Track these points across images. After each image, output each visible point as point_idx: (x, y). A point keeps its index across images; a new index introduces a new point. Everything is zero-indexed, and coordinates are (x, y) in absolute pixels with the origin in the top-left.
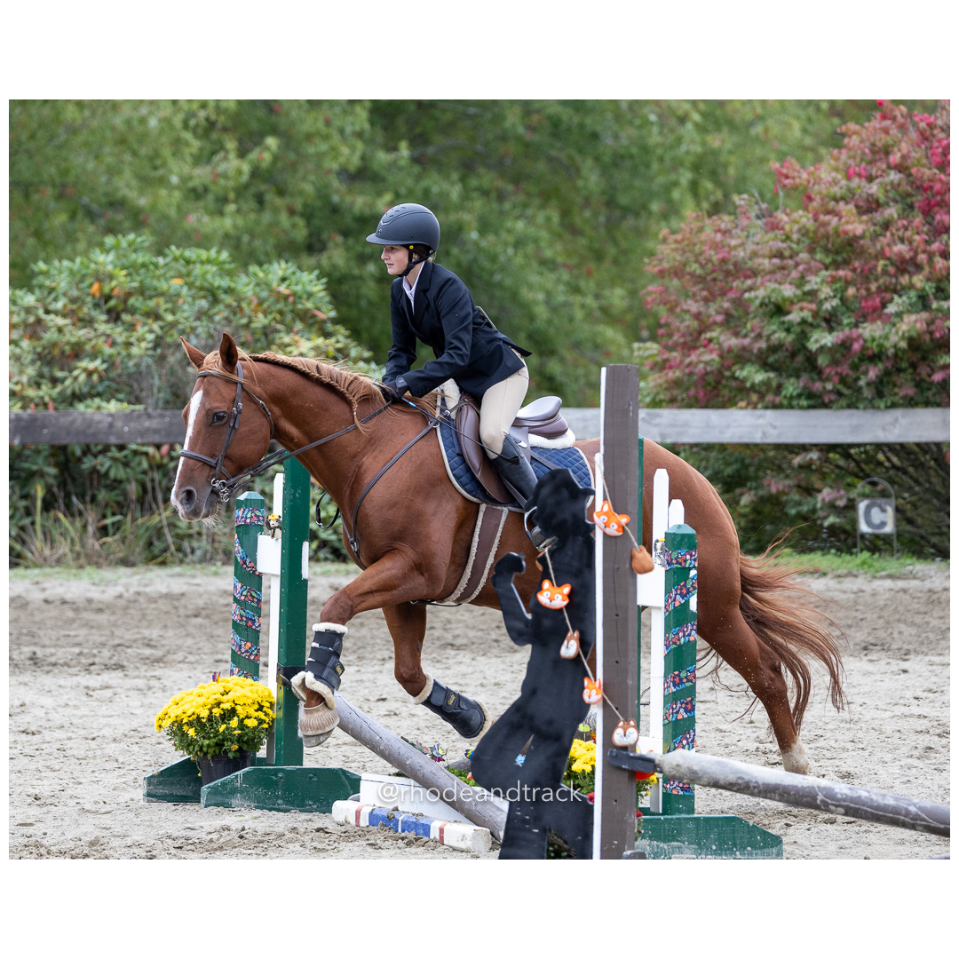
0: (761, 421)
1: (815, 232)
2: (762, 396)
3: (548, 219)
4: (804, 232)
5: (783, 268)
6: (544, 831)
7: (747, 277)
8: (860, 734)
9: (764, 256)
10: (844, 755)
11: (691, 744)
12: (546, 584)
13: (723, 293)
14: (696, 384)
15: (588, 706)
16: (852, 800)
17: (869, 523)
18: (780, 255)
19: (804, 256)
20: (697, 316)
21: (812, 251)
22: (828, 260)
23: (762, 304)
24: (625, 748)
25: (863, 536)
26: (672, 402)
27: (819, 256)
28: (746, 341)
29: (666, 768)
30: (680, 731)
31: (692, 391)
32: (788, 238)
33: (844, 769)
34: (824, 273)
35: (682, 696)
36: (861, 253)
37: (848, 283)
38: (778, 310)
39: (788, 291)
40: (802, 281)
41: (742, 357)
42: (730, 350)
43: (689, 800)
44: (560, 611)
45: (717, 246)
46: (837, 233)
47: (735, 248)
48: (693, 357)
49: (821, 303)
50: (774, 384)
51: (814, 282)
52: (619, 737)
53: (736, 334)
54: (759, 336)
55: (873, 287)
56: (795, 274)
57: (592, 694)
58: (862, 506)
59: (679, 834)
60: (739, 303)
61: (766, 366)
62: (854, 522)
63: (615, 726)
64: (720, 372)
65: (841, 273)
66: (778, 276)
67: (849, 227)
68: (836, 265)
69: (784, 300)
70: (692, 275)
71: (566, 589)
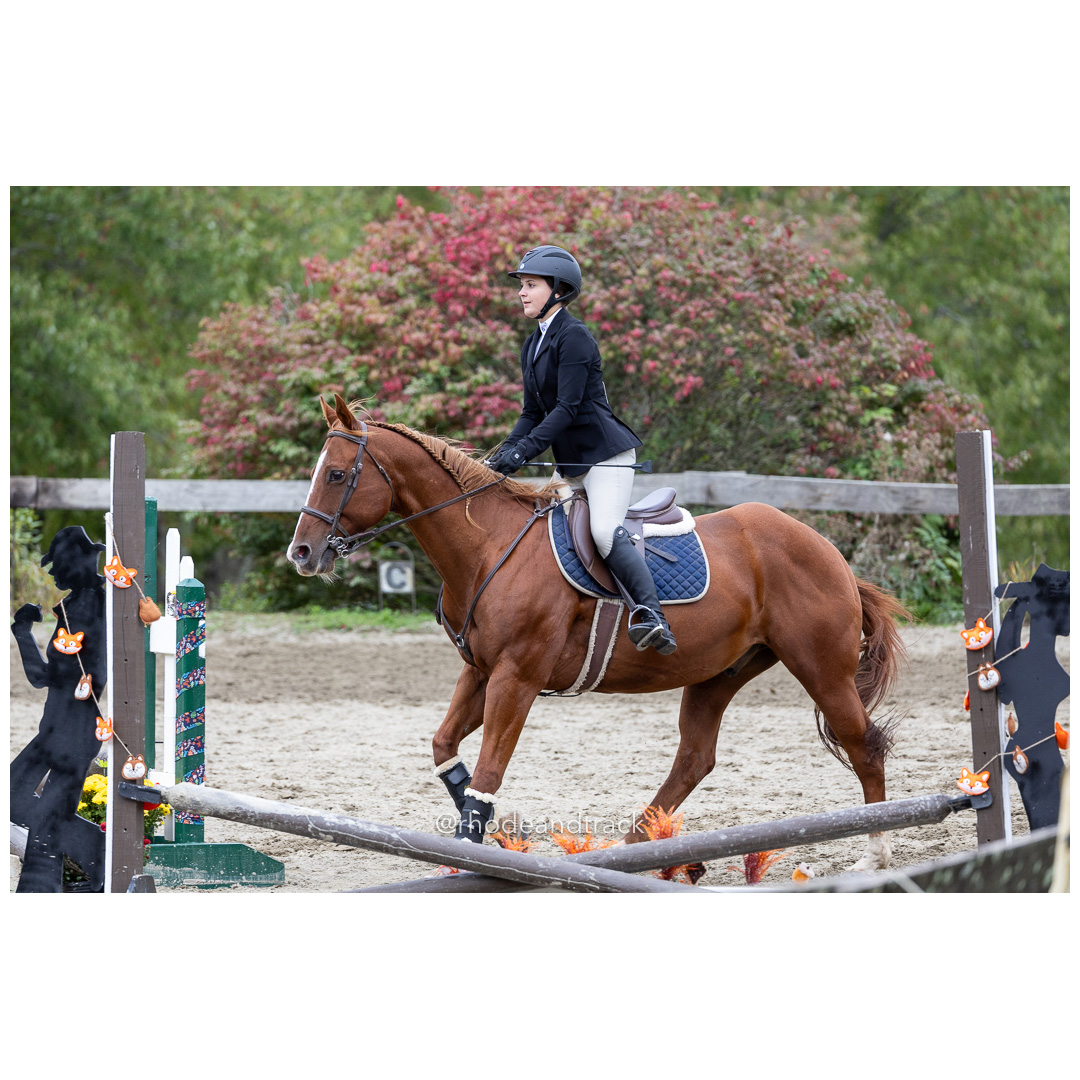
0: (293, 492)
1: (341, 321)
2: (294, 469)
3: (119, 316)
4: (331, 320)
5: (312, 353)
6: (61, 857)
7: (280, 361)
8: (368, 771)
9: (296, 343)
10: (351, 790)
11: (201, 778)
12: (62, 632)
13: (259, 376)
14: (234, 459)
15: (101, 742)
16: (340, 828)
17: (390, 583)
18: (309, 341)
19: (331, 343)
20: (236, 397)
21: (338, 337)
22: (353, 345)
23: (294, 386)
24: (134, 781)
25: (385, 595)
26: (214, 474)
27: (345, 342)
28: (280, 419)
29: (171, 799)
30: (191, 766)
31: (231, 465)
32: (317, 326)
33: (350, 802)
34: (350, 358)
35: (193, 734)
36: (385, 338)
37: (371, 367)
38: (308, 391)
39: (318, 374)
40: (330, 363)
41: (276, 433)
42: (265, 427)
43: (198, 829)
44: (75, 655)
45: (253, 334)
46: (361, 321)
47: (269, 335)
48: (232, 433)
49: (347, 385)
50: (306, 457)
51: (341, 365)
52: (128, 772)
53: (271, 413)
54: (291, 415)
55: (394, 370)
56: (323, 359)
57: (104, 732)
58: (384, 568)
59: (190, 860)
60: (273, 384)
61: (297, 441)
62: (377, 583)
63: (125, 761)
64: (256, 447)
65: (365, 358)
66: (309, 361)
67: (372, 317)
68: (362, 350)
69: (314, 382)
70: (230, 359)
71: (80, 637)
